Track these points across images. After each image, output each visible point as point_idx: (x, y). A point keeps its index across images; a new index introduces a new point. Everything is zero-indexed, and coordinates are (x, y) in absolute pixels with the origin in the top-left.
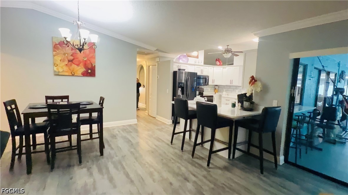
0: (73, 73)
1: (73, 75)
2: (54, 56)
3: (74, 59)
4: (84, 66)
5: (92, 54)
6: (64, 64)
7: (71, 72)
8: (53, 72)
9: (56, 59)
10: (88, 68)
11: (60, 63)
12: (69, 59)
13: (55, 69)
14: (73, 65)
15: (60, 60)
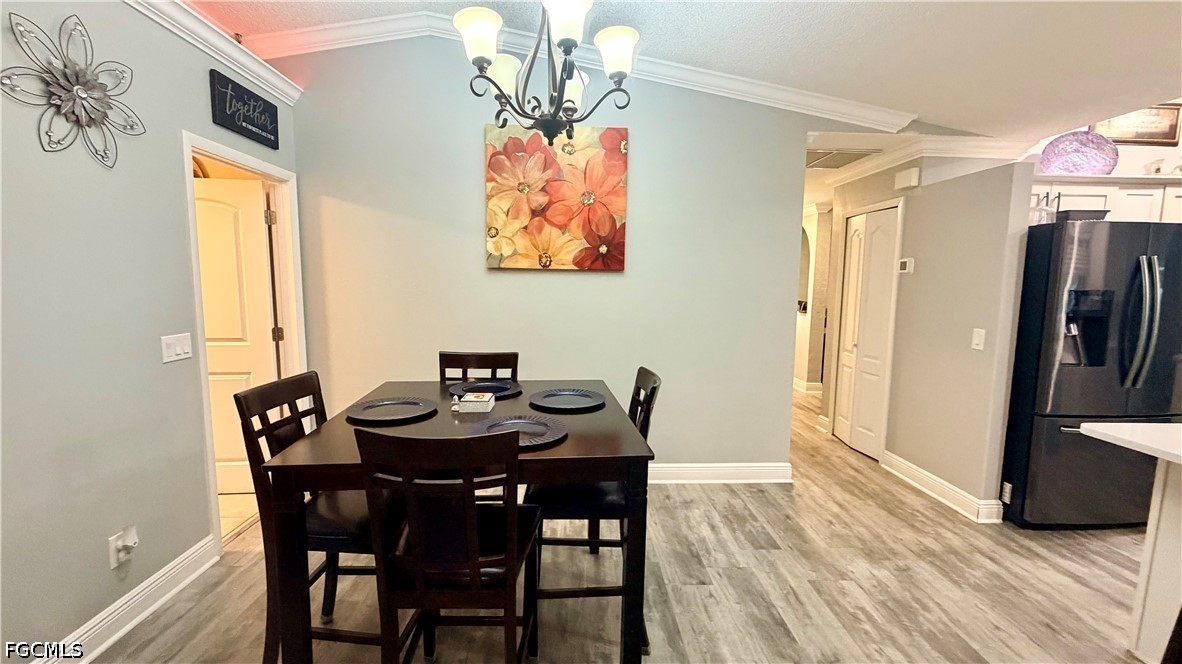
0: (544, 260)
1: (546, 268)
3: (550, 204)
4: (583, 229)
5: (616, 179)
6: (517, 225)
7: (540, 257)
8: (484, 257)
9: (494, 208)
10: (599, 236)
11: (505, 225)
12: (534, 205)
13: (491, 247)
14: (547, 228)
15: (506, 210)
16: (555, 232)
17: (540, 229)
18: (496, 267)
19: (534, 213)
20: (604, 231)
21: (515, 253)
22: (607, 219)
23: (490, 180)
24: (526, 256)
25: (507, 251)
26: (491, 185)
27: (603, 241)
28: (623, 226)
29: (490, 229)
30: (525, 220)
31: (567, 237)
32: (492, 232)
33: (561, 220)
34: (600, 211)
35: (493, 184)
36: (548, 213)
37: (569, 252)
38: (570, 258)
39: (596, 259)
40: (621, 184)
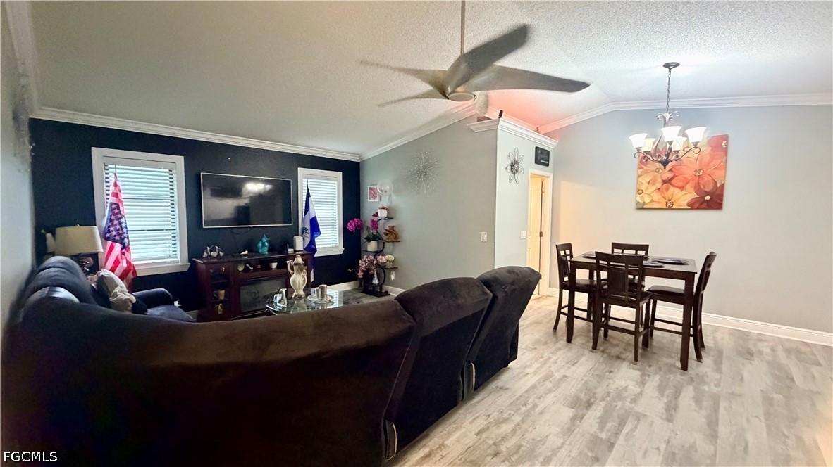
0: (669, 204)
1: (669, 208)
2: (639, 176)
3: (674, 176)
4: (695, 188)
5: (719, 161)
6: (654, 188)
7: (667, 203)
8: (634, 204)
9: (642, 181)
10: (705, 192)
11: (647, 188)
12: (664, 178)
13: (638, 199)
14: (672, 189)
15: (648, 181)
16: (677, 190)
17: (667, 189)
18: (641, 207)
19: (664, 182)
20: (709, 188)
21: (652, 201)
22: (711, 182)
23: (640, 168)
24: (658, 202)
25: (647, 200)
26: (640, 171)
27: (707, 193)
28: (723, 185)
29: (639, 191)
30: (658, 185)
31: (684, 192)
32: (639, 192)
33: (680, 184)
34: (706, 178)
35: (642, 170)
36: (672, 182)
37: (685, 200)
38: (686, 202)
39: (703, 203)
40: (722, 164)
